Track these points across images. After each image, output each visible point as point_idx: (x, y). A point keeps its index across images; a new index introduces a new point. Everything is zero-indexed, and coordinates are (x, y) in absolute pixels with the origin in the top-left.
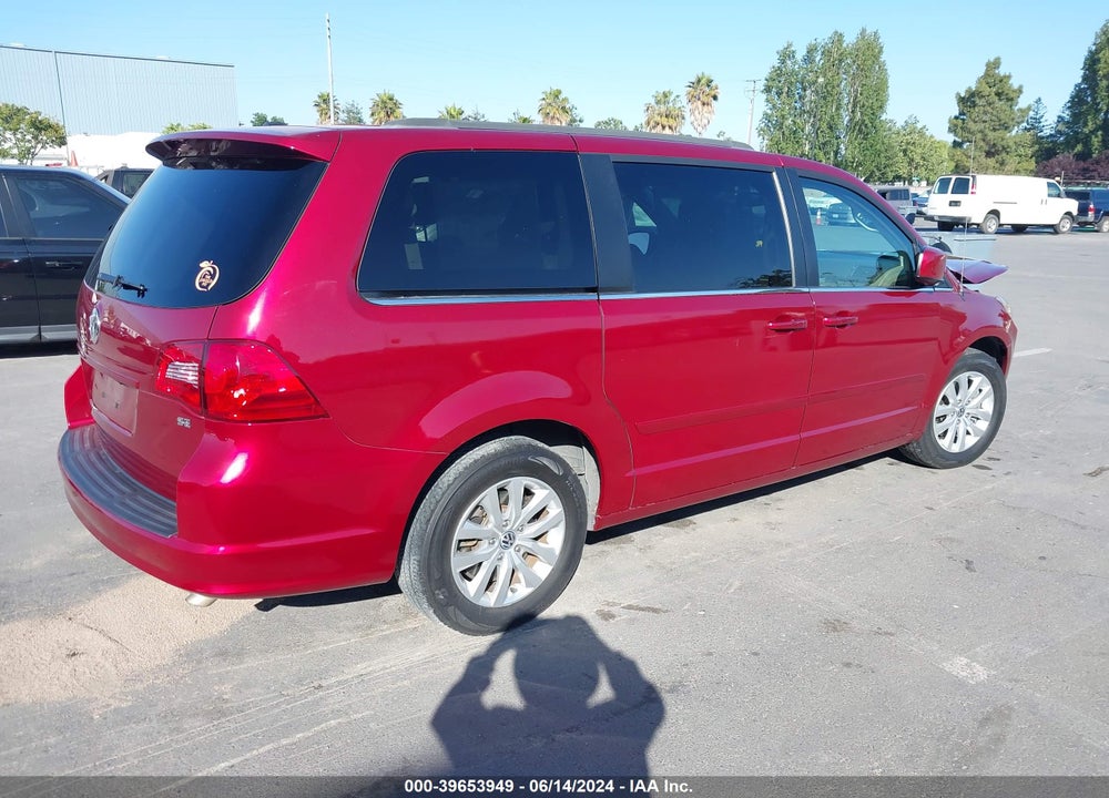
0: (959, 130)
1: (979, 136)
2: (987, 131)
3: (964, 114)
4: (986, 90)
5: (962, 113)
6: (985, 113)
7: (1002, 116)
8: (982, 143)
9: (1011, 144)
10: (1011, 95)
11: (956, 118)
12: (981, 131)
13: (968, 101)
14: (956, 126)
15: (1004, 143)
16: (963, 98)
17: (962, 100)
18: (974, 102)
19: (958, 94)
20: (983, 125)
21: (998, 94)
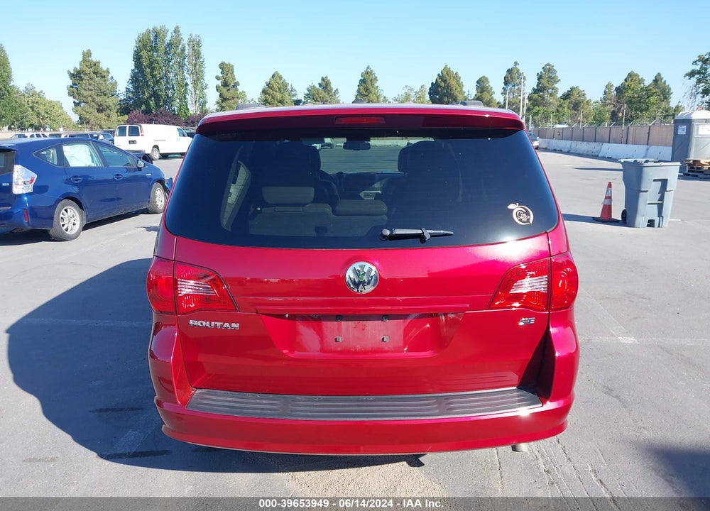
0: (75, 95)
1: (90, 98)
2: (94, 96)
3: (76, 85)
4: (88, 71)
5: (74, 84)
6: (90, 84)
7: (102, 88)
8: (93, 104)
9: (111, 105)
10: (104, 74)
11: (72, 87)
12: (90, 96)
13: (77, 76)
14: (73, 92)
15: (107, 104)
16: (73, 74)
17: (72, 76)
18: (81, 77)
19: (69, 72)
20: (90, 92)
21: (95, 73)
